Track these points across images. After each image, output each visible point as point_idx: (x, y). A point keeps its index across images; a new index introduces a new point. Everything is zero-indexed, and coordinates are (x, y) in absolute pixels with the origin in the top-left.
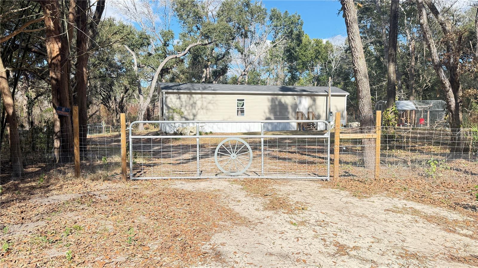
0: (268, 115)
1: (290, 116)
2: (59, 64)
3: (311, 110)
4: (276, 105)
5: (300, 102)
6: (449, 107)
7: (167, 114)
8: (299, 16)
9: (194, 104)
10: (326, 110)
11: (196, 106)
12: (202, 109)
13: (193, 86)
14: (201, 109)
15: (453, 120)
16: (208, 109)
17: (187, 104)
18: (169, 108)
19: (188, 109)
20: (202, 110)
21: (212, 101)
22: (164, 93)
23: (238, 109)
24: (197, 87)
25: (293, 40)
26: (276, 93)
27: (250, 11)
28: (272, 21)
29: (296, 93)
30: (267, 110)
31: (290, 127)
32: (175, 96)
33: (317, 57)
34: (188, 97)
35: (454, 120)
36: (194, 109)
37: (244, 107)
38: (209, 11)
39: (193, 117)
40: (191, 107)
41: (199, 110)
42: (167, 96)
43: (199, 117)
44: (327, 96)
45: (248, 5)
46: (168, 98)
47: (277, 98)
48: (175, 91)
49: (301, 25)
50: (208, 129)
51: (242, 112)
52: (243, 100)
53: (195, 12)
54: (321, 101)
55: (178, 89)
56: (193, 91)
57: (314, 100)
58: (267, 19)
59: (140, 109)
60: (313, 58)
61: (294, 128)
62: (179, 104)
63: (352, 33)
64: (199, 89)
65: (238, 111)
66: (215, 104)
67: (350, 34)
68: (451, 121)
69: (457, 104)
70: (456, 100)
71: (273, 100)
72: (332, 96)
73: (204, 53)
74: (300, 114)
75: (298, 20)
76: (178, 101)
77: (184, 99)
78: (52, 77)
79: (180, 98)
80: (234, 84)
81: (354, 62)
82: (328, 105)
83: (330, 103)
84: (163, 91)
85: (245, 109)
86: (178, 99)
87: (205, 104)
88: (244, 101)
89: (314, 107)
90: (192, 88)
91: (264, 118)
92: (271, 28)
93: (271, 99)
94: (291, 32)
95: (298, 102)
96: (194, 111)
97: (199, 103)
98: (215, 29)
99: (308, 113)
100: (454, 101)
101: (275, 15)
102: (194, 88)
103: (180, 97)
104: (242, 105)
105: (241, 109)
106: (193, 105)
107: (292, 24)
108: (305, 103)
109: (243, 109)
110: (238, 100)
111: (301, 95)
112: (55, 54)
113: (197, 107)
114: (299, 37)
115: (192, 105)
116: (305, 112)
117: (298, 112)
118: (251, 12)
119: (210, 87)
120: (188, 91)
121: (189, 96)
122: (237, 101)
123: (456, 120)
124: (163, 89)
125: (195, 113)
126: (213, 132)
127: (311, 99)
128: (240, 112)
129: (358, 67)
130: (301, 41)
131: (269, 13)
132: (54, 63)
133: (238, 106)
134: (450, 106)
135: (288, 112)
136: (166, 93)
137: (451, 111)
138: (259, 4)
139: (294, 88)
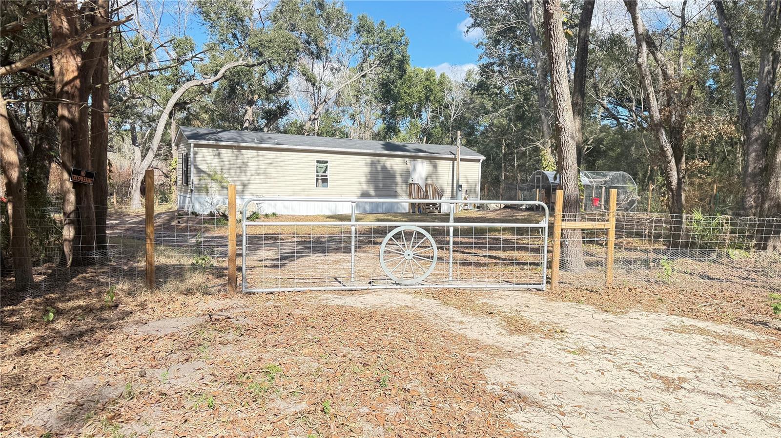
0: (365, 188)
1: (399, 190)
2: (77, 93)
3: (429, 182)
4: (377, 172)
5: (414, 169)
6: (669, 184)
7: (196, 181)
8: (403, 31)
9: (244, 166)
10: (451, 182)
11: (248, 169)
12: (258, 174)
13: (240, 134)
14: (256, 174)
15: (673, 203)
16: (266, 175)
17: (232, 166)
18: (199, 171)
19: (233, 174)
20: (257, 177)
21: (275, 162)
22: (192, 145)
23: (317, 176)
24: (248, 137)
25: (392, 68)
26: (378, 152)
27: (325, 15)
28: (359, 35)
29: (408, 154)
30: (363, 180)
31: (398, 208)
32: (211, 151)
33: (427, 98)
34: (233, 153)
35: (675, 202)
36: (243, 174)
37: (327, 173)
38: (253, 9)
39: (242, 187)
40: (238, 171)
41: (253, 177)
42: (196, 150)
43: (252, 188)
44: (454, 160)
45: (321, 6)
46: (199, 154)
47: (379, 161)
48: (211, 142)
49: (406, 45)
50: (267, 208)
51: (325, 181)
52: (327, 162)
53: (231, 9)
54: (445, 167)
55: (216, 140)
56: (243, 144)
57: (435, 166)
58: (352, 31)
59: (135, 172)
60: (422, 99)
61: (404, 209)
62: (218, 165)
63: (558, 74)
64: (253, 142)
65: (317, 180)
66: (279, 168)
67: (555, 74)
68: (670, 204)
69: (679, 180)
70: (678, 175)
71: (373, 164)
72: (462, 160)
73: (249, 80)
74: (414, 187)
75: (401, 37)
76: (216, 159)
77: (226, 158)
78: (63, 117)
79: (219, 155)
80: (299, 134)
81: (558, 115)
82: (455, 174)
83: (458, 171)
84: (190, 141)
85: (328, 177)
86: (216, 157)
87: (263, 166)
88: (328, 164)
89: (434, 177)
90: (240, 139)
91: (359, 193)
92: (358, 46)
93: (370, 162)
94: (391, 56)
95: (411, 168)
96: (244, 178)
97: (252, 165)
98: (271, 41)
99: (426, 185)
100: (676, 176)
101: (364, 25)
102: (243, 139)
103: (219, 153)
104: (323, 170)
105: (322, 176)
106: (243, 168)
107: (391, 43)
108: (421, 170)
109: (326, 176)
110: (318, 162)
111: (415, 158)
112: (69, 77)
113: (249, 172)
114: (401, 66)
115: (240, 167)
116: (422, 184)
117: (411, 184)
118: (328, 18)
119: (270, 138)
120: (235, 144)
121: (235, 153)
122: (316, 164)
123: (677, 203)
124: (190, 138)
125: (246, 182)
126: (278, 213)
127: (431, 164)
128: (320, 181)
129: (563, 123)
130: (405, 71)
131: (355, 23)
132: (67, 92)
133: (317, 172)
134: (671, 182)
135: (396, 184)
136: (196, 145)
137: (672, 190)
138: (338, 6)
139: (404, 146)
